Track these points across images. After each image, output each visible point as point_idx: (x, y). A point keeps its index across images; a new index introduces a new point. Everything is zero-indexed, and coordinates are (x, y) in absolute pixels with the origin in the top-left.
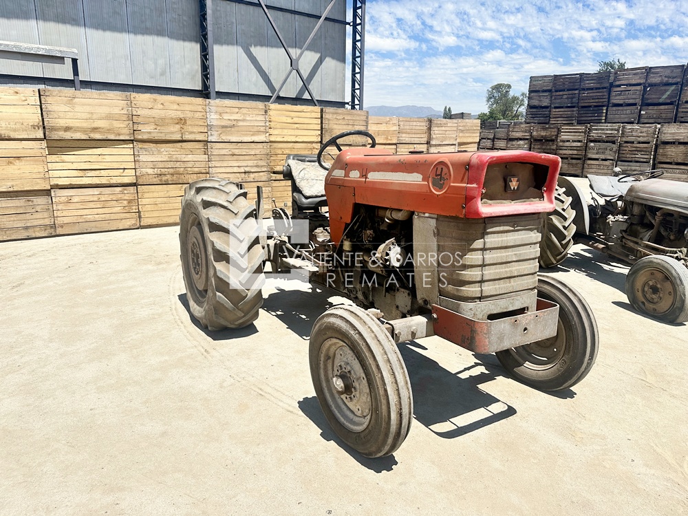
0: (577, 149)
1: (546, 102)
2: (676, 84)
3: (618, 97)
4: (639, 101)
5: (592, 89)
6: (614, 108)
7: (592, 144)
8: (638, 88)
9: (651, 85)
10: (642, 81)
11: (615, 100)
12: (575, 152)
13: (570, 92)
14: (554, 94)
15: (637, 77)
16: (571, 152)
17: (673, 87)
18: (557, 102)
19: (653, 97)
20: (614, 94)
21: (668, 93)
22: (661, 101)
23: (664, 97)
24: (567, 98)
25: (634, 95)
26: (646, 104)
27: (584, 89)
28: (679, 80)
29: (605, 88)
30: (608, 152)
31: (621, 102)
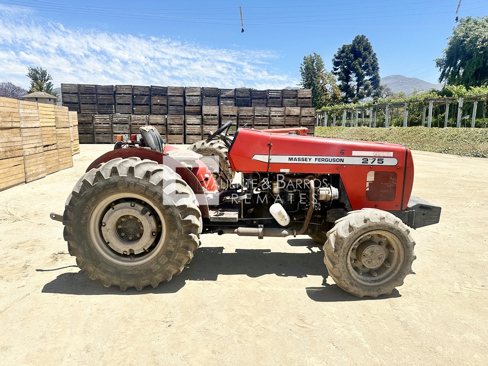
0: (107, 128)
1: (75, 100)
2: (148, 95)
3: (120, 100)
4: (131, 102)
5: (104, 94)
6: (119, 106)
7: (115, 125)
8: (130, 96)
9: (135, 95)
10: (131, 92)
11: (119, 101)
12: (106, 130)
13: (91, 95)
14: (80, 95)
15: (128, 90)
16: (103, 130)
17: (147, 97)
18: (84, 101)
19: (138, 101)
20: (117, 98)
21: (145, 100)
22: (142, 103)
23: (144, 101)
24: (90, 99)
25: (128, 99)
26: (135, 104)
27: (98, 94)
28: (148, 94)
29: (111, 94)
30: (125, 129)
31: (122, 102)
